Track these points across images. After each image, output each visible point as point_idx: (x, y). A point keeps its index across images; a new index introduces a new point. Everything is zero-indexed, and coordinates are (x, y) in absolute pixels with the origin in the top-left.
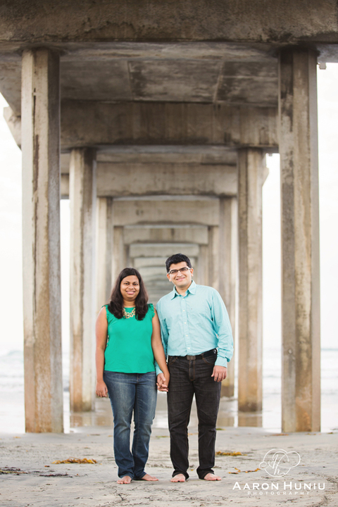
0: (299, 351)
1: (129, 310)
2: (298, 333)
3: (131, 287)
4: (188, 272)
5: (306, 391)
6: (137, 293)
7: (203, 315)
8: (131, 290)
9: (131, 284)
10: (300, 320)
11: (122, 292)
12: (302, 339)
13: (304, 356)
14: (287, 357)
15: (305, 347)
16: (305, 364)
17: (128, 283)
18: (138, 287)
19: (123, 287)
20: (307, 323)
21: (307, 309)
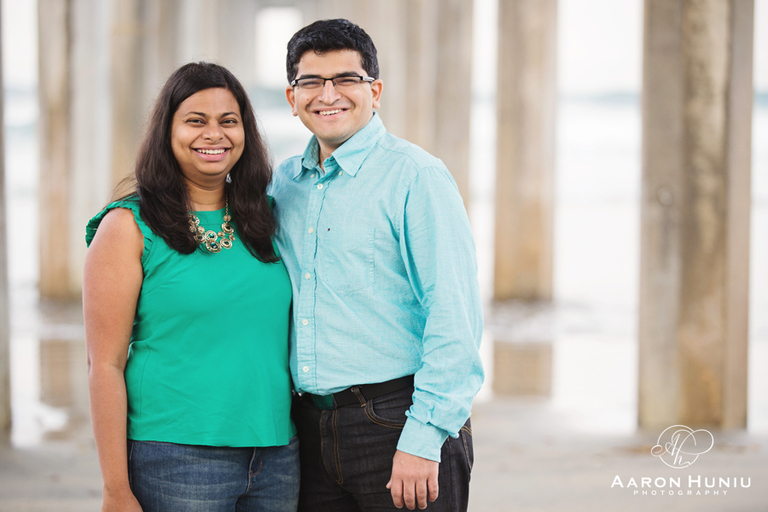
0: (692, 194)
1: (206, 213)
2: (689, 142)
3: (214, 131)
4: (360, 92)
5: (710, 309)
6: (238, 153)
7: (363, 257)
8: (212, 142)
9: (213, 123)
10: (697, 107)
11: (180, 152)
12: (701, 162)
13: (706, 212)
14: (656, 212)
15: (708, 183)
16: (708, 234)
17: (201, 120)
18: (237, 133)
19: (183, 132)
20: (716, 115)
21: (717, 74)
